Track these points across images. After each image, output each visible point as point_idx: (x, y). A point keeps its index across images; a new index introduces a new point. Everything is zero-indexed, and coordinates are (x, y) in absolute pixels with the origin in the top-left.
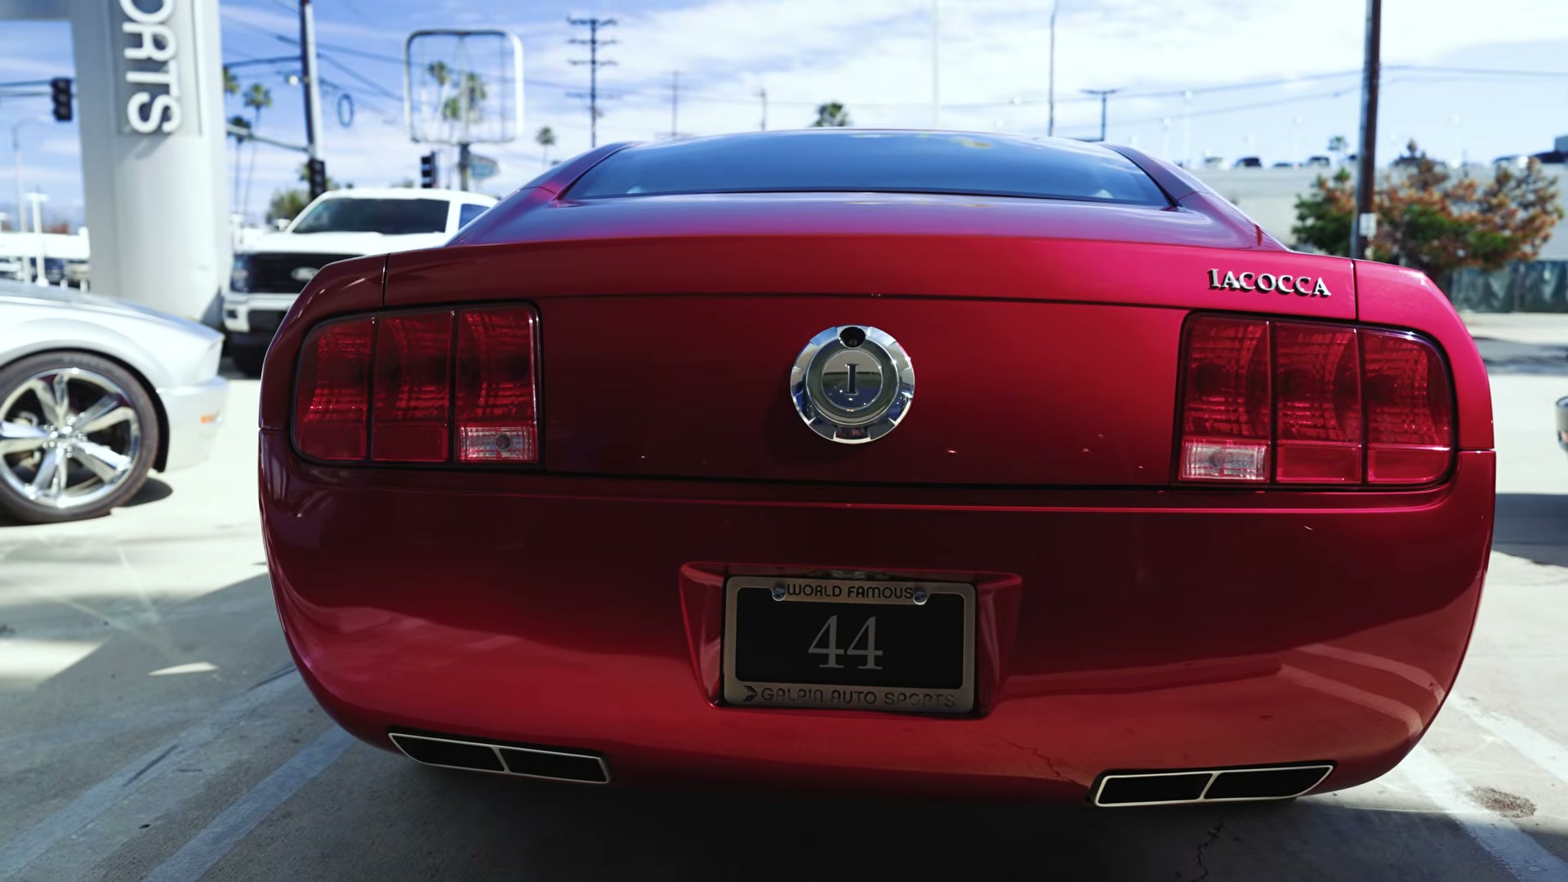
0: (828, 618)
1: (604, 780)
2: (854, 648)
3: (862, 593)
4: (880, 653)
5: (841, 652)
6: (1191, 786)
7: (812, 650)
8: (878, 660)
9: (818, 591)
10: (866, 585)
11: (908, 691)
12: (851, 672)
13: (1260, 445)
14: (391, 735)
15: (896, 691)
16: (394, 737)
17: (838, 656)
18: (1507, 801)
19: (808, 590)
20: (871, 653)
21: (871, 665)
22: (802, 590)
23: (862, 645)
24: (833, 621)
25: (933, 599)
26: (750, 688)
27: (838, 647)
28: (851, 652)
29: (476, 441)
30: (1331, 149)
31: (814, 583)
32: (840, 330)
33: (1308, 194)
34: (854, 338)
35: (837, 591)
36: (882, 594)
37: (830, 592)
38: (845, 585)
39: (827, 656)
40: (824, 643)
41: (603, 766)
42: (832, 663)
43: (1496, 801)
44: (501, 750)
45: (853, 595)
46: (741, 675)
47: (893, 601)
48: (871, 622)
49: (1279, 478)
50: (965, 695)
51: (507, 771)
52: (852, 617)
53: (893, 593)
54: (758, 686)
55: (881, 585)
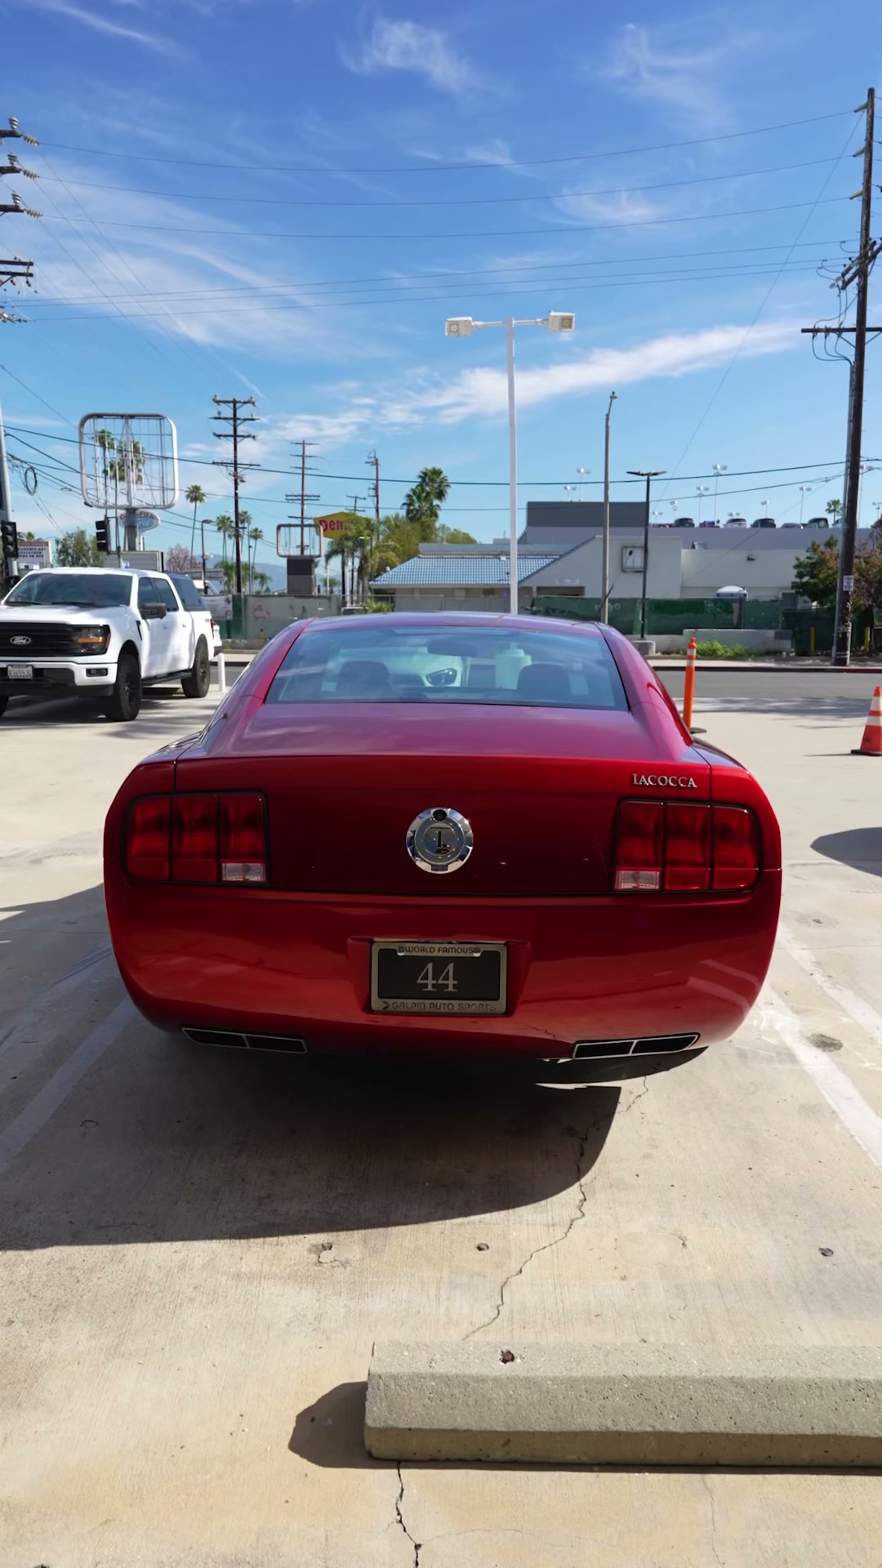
0: (427, 965)
1: (304, 1051)
2: (442, 980)
3: (446, 950)
4: (456, 982)
5: (435, 982)
6: (625, 1048)
7: (419, 981)
8: (455, 986)
9: (423, 950)
10: (448, 946)
11: (471, 1002)
12: (440, 993)
13: (657, 871)
14: (183, 1029)
15: (464, 1002)
16: (186, 1031)
17: (433, 985)
18: (829, 1042)
19: (417, 949)
20: (451, 982)
21: (451, 989)
22: (414, 949)
23: (446, 978)
24: (430, 966)
25: (484, 953)
26: (386, 1003)
27: (433, 979)
28: (440, 982)
29: (232, 871)
30: (830, 511)
31: (420, 945)
32: (433, 811)
33: (803, 556)
34: (440, 816)
35: (432, 950)
36: (456, 951)
37: (428, 950)
38: (437, 946)
39: (427, 984)
40: (426, 977)
41: (304, 1044)
42: (430, 988)
43: (823, 1042)
44: (247, 1037)
45: (441, 952)
46: (380, 996)
47: (463, 955)
48: (451, 966)
49: (667, 888)
50: (501, 1005)
51: (248, 1047)
52: (440, 964)
53: (463, 950)
54: (390, 1001)
55: (457, 946)
